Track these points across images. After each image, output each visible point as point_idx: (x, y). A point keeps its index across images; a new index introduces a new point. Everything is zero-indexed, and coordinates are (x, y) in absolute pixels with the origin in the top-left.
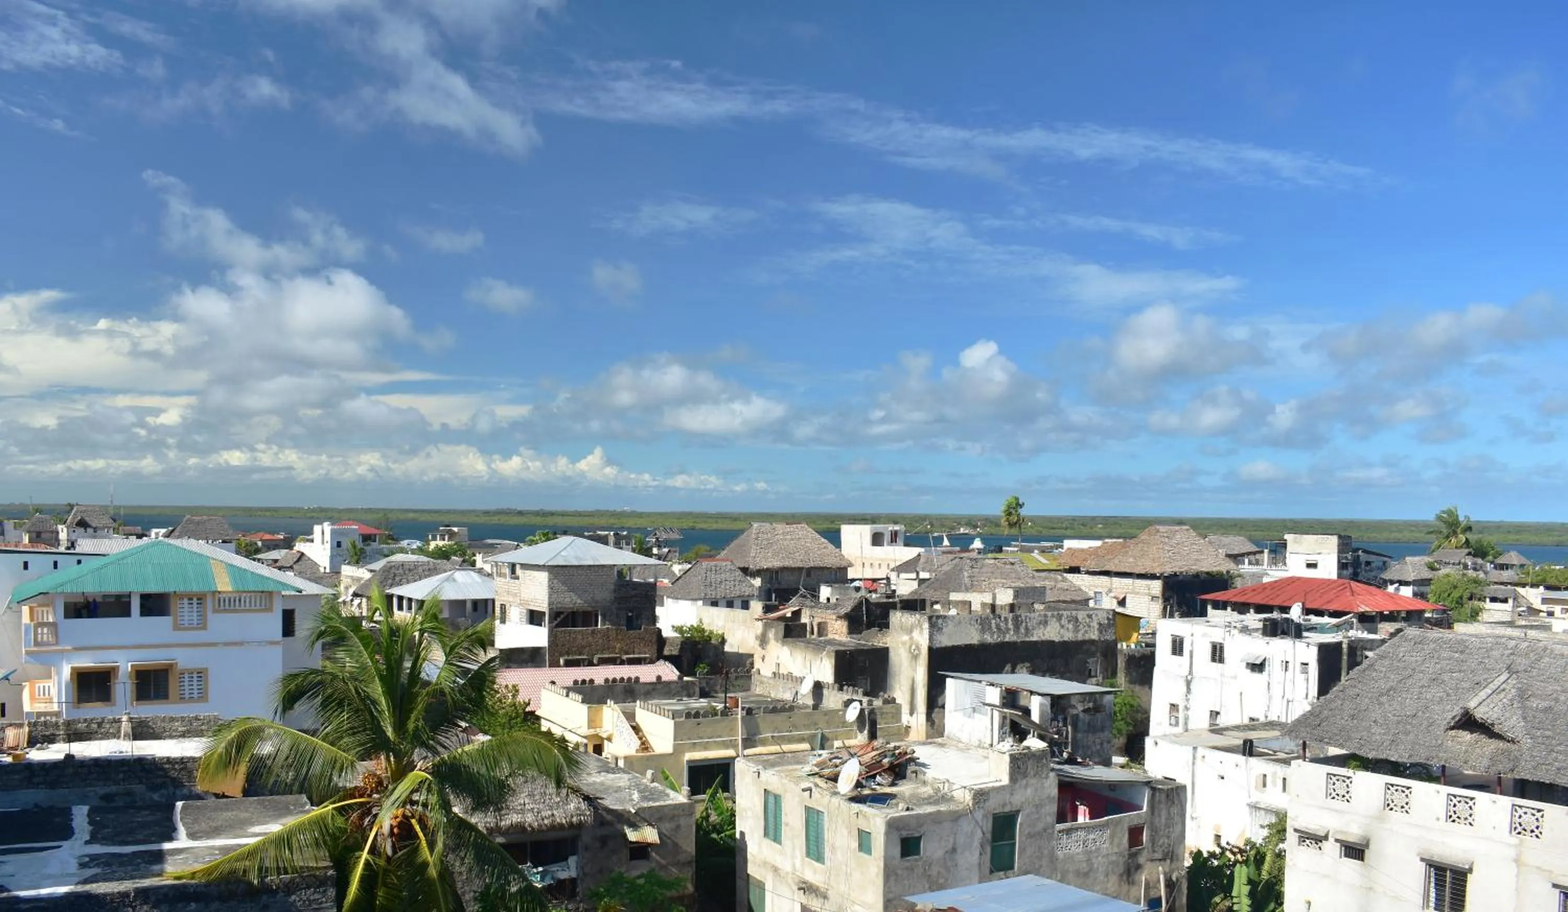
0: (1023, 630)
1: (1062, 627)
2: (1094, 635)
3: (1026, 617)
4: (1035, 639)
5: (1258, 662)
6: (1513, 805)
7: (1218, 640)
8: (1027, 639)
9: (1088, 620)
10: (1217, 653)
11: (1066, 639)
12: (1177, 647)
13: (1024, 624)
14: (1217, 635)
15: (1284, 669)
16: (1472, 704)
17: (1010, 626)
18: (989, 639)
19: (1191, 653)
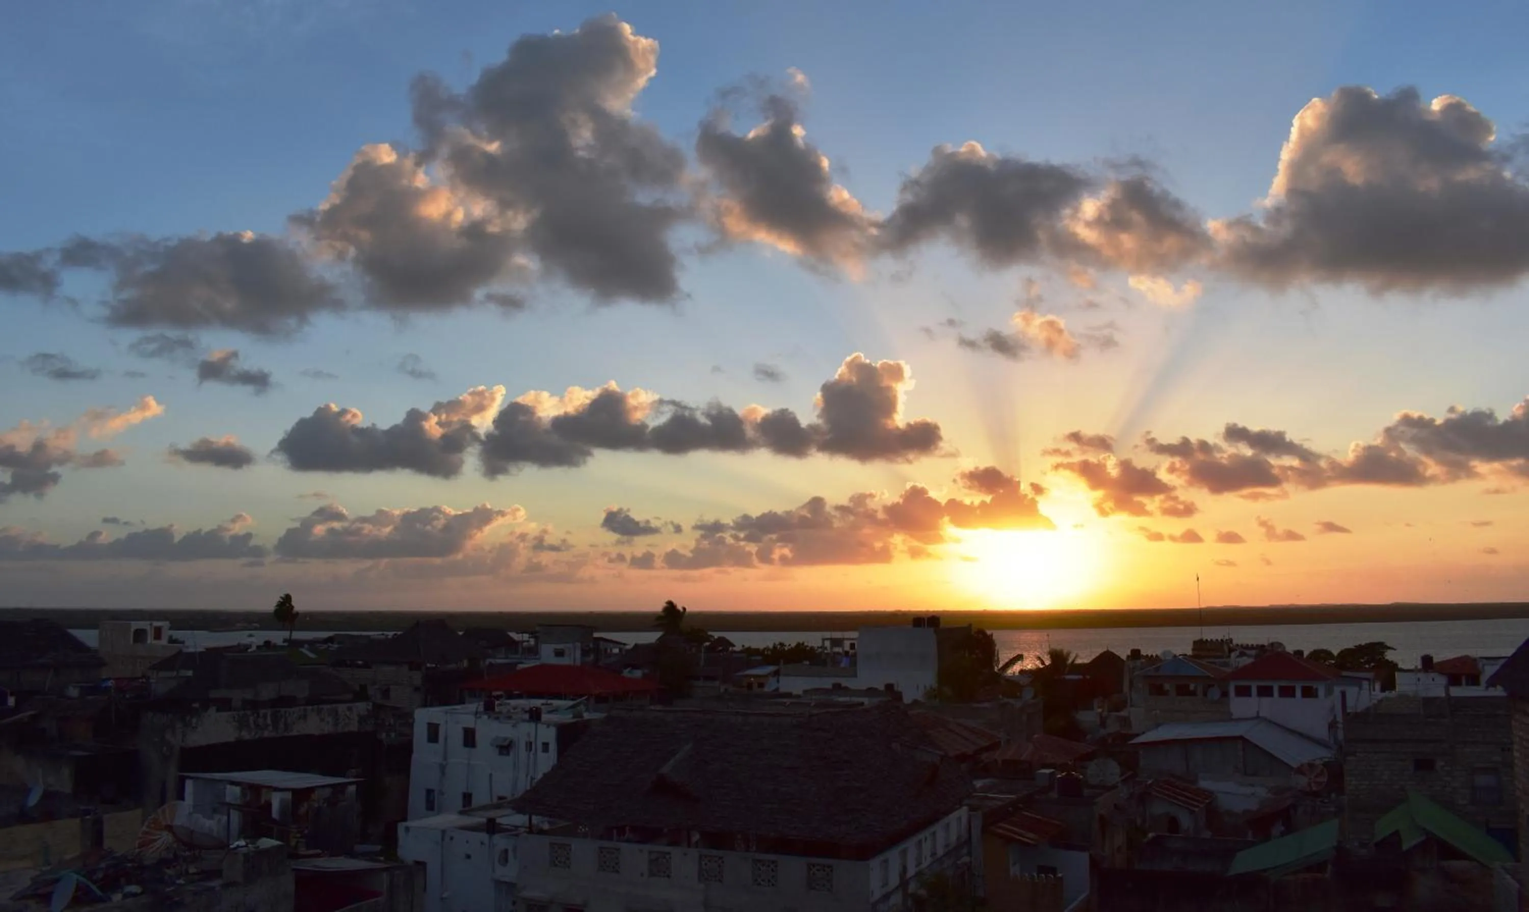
0: (282, 726)
1: (322, 720)
2: (354, 727)
3: (286, 712)
4: (295, 733)
5: (506, 743)
6: (701, 857)
7: (471, 725)
8: (286, 734)
9: (348, 713)
10: (469, 738)
11: (326, 732)
12: (433, 733)
13: (283, 720)
14: (469, 721)
15: (528, 749)
16: (665, 769)
17: (269, 721)
18: (246, 735)
19: (446, 739)
